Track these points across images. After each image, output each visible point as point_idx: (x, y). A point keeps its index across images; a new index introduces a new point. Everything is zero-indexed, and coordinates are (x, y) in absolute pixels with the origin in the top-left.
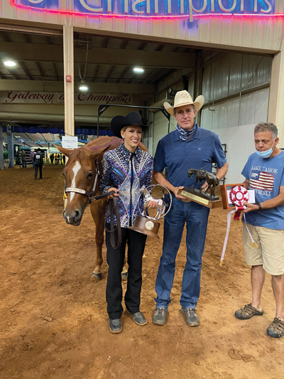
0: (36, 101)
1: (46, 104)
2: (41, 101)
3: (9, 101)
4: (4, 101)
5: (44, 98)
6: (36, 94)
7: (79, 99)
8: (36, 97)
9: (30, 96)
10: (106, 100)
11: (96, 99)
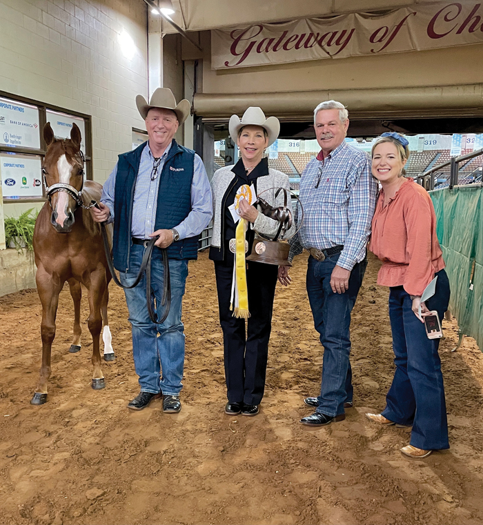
0: (302, 55)
1: (330, 60)
2: (316, 52)
3: (233, 61)
4: (222, 65)
5: (323, 43)
6: (303, 36)
7: (432, 34)
8: (302, 42)
9: (288, 41)
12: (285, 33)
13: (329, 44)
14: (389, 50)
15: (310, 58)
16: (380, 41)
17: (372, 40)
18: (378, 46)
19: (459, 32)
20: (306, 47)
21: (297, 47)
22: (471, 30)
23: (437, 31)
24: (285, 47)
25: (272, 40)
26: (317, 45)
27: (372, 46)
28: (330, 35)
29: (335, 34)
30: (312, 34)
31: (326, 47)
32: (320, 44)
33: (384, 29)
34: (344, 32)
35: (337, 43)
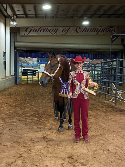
1: (52, 36)
5: (51, 31)
6: (45, 29)
9: (41, 30)
10: (97, 31)
11: (89, 31)
12: (40, 27)
14: (67, 34)
15: (47, 35)
16: (64, 32)
19: (83, 32)
20: (46, 32)
21: (44, 32)
22: (85, 32)
23: (78, 31)
24: (40, 32)
25: (37, 29)
26: (49, 32)
27: (62, 33)
29: (53, 29)
30: (47, 29)
33: (65, 30)
34: (56, 29)
35: (54, 32)
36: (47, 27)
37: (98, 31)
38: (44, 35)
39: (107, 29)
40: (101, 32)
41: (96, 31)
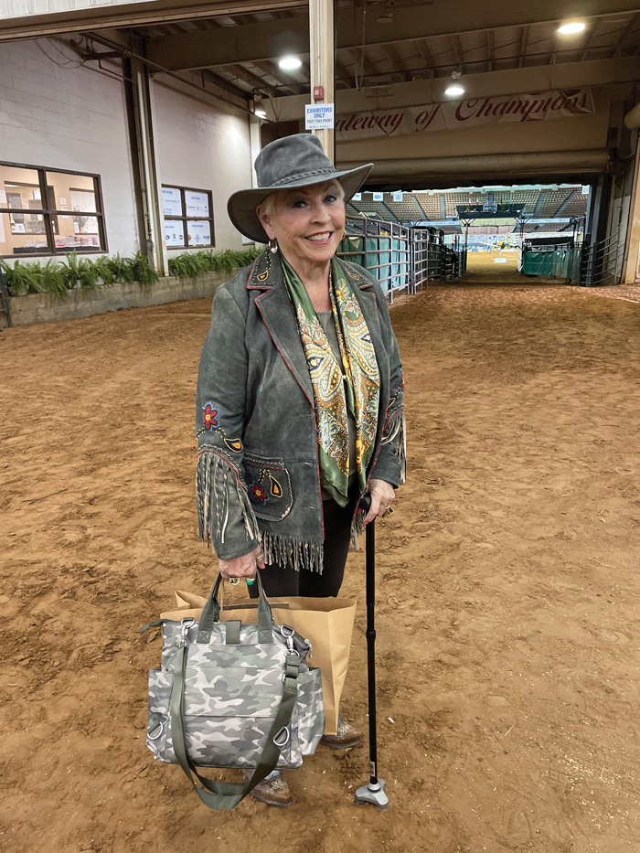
0: (367, 133)
1: (387, 136)
2: (377, 131)
5: (383, 123)
6: (367, 118)
7: (459, 117)
8: (367, 124)
9: (356, 123)
10: (522, 111)
11: (498, 111)
12: (354, 116)
13: (386, 125)
14: (429, 129)
15: (372, 135)
16: (422, 122)
17: (416, 122)
18: (420, 126)
19: (478, 116)
20: (369, 127)
21: (363, 127)
22: (486, 115)
23: (462, 115)
24: (354, 128)
25: (344, 122)
26: (377, 126)
27: (417, 126)
28: (386, 118)
29: (390, 117)
30: (373, 118)
31: (383, 127)
32: (380, 126)
33: (425, 114)
34: (397, 115)
35: (392, 124)
36: (372, 111)
37: (527, 109)
38: (365, 136)
39: (557, 101)
40: (537, 111)
41: (520, 110)
